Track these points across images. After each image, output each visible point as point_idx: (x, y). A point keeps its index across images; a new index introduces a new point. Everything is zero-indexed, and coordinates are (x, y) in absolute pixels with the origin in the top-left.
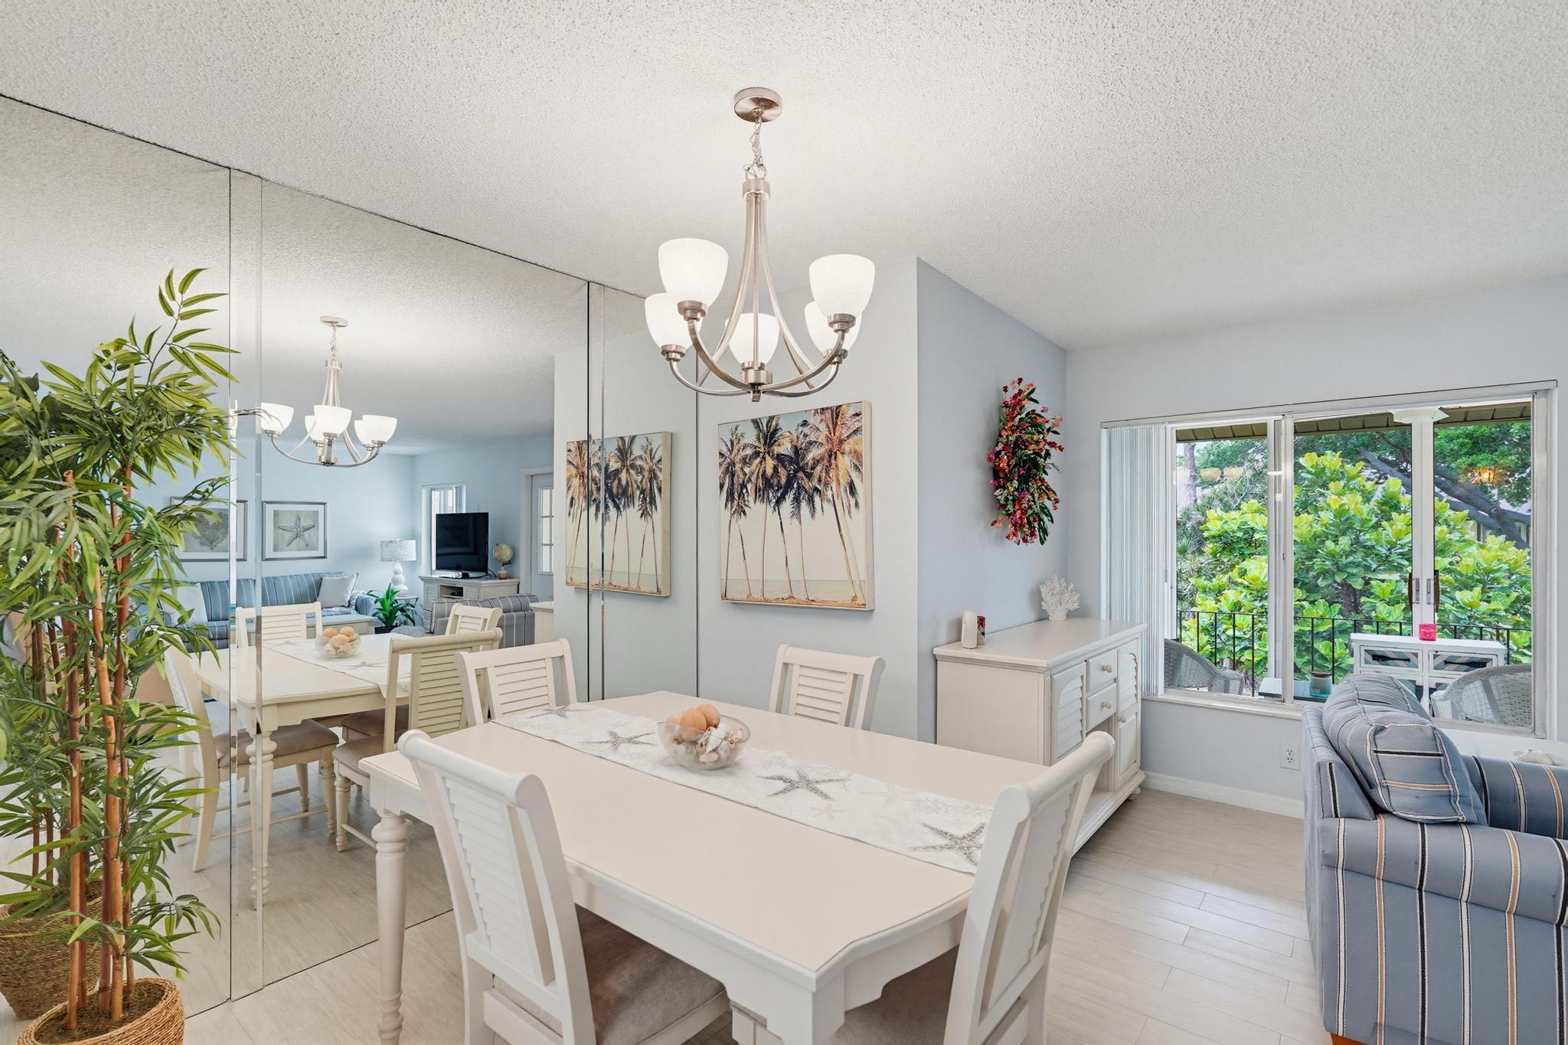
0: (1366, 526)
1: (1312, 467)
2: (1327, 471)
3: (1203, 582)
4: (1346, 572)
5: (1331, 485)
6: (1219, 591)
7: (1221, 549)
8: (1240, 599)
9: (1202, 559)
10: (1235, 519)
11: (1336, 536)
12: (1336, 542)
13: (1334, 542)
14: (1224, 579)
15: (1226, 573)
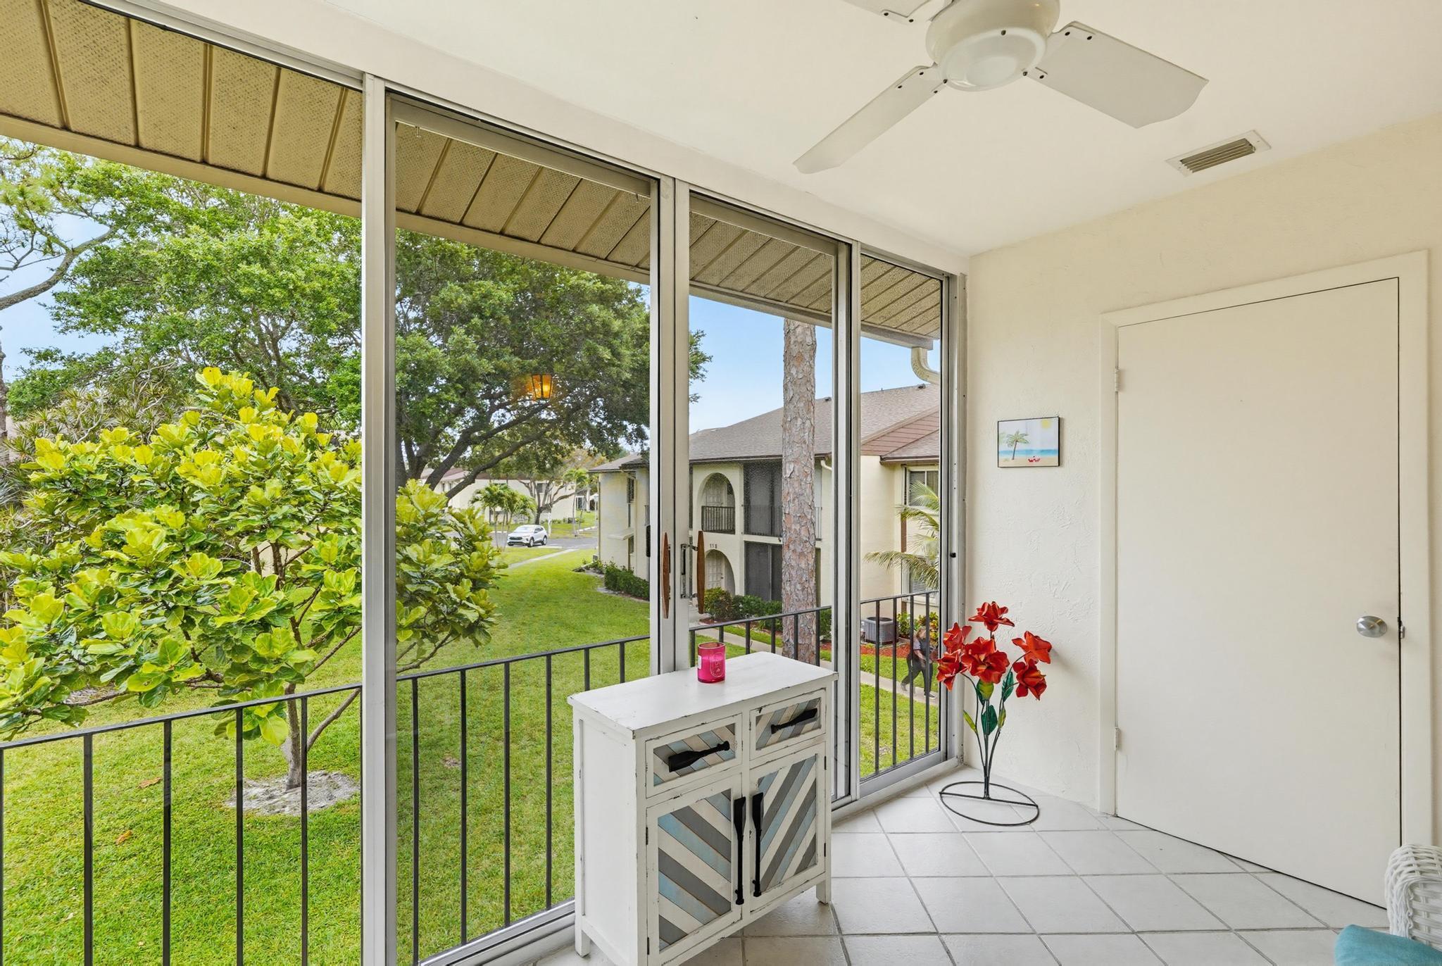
0: (298, 465)
1: (214, 387)
2: (234, 394)
3: (29, 557)
4: (280, 528)
5: (242, 412)
6: (63, 575)
7: (64, 501)
8: (110, 584)
9: (20, 517)
10: (92, 452)
11: (261, 479)
12: (262, 487)
13: (259, 486)
14: (74, 549)
15: (76, 537)
